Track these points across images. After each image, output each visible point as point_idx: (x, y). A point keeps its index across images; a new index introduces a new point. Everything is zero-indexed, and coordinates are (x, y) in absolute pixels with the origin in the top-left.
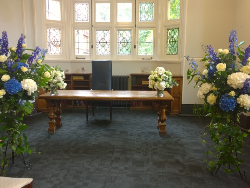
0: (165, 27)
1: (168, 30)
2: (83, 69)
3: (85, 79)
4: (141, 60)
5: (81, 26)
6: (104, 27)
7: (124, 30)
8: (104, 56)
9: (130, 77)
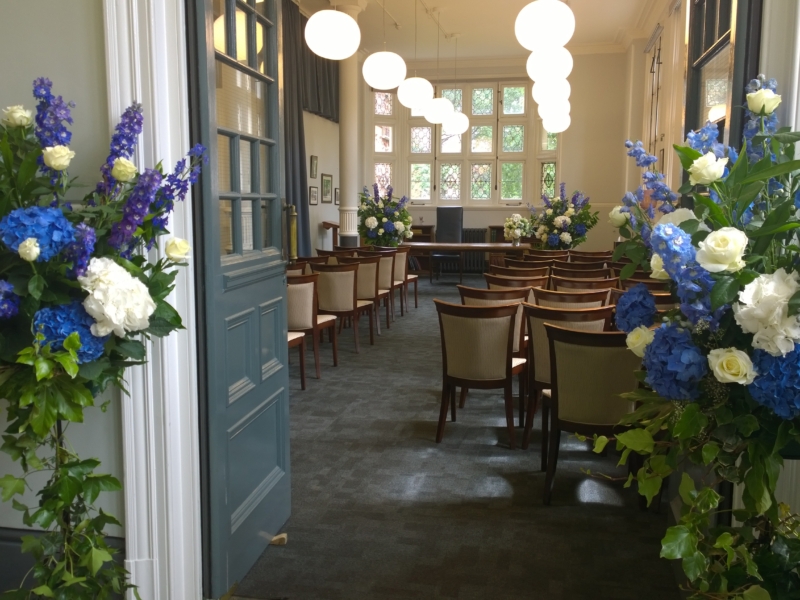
0: (539, 159)
1: (543, 164)
2: (421, 219)
3: (423, 232)
4: (505, 206)
5: (420, 158)
6: (451, 159)
7: (481, 164)
8: (451, 201)
9: (489, 230)
